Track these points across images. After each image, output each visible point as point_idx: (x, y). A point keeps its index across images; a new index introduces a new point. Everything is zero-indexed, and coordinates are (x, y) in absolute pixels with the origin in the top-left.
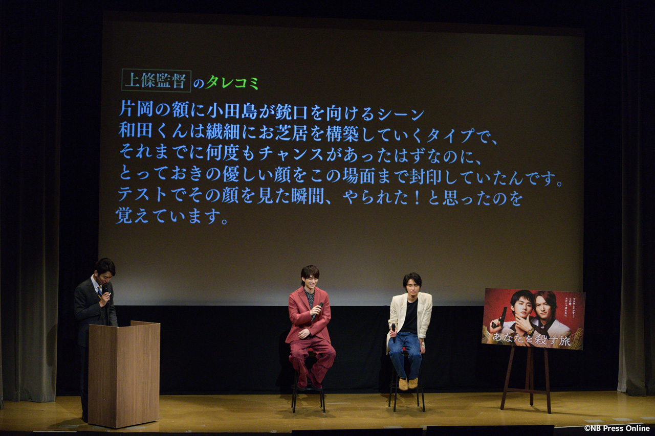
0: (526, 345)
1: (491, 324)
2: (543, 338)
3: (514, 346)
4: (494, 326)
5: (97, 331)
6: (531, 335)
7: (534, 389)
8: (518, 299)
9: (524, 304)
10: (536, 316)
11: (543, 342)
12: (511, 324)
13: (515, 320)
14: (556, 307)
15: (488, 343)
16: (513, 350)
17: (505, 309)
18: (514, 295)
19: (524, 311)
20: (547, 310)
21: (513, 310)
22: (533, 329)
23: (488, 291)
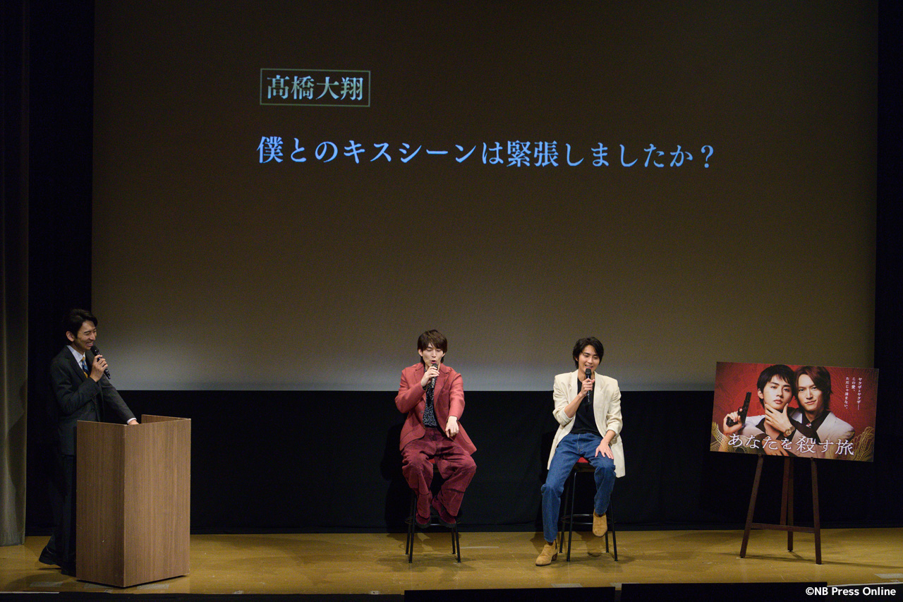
0: (781, 453)
1: (725, 420)
2: (809, 443)
3: (762, 456)
4: (730, 423)
5: (91, 430)
6: (790, 438)
7: (795, 525)
8: (769, 380)
9: (780, 388)
10: (797, 407)
11: (809, 449)
12: (757, 419)
13: (764, 413)
14: (831, 392)
15: (721, 450)
16: (761, 462)
17: (749, 395)
18: (763, 373)
19: (779, 398)
20: (815, 398)
21: (762, 398)
22: (794, 429)
23: (720, 366)
